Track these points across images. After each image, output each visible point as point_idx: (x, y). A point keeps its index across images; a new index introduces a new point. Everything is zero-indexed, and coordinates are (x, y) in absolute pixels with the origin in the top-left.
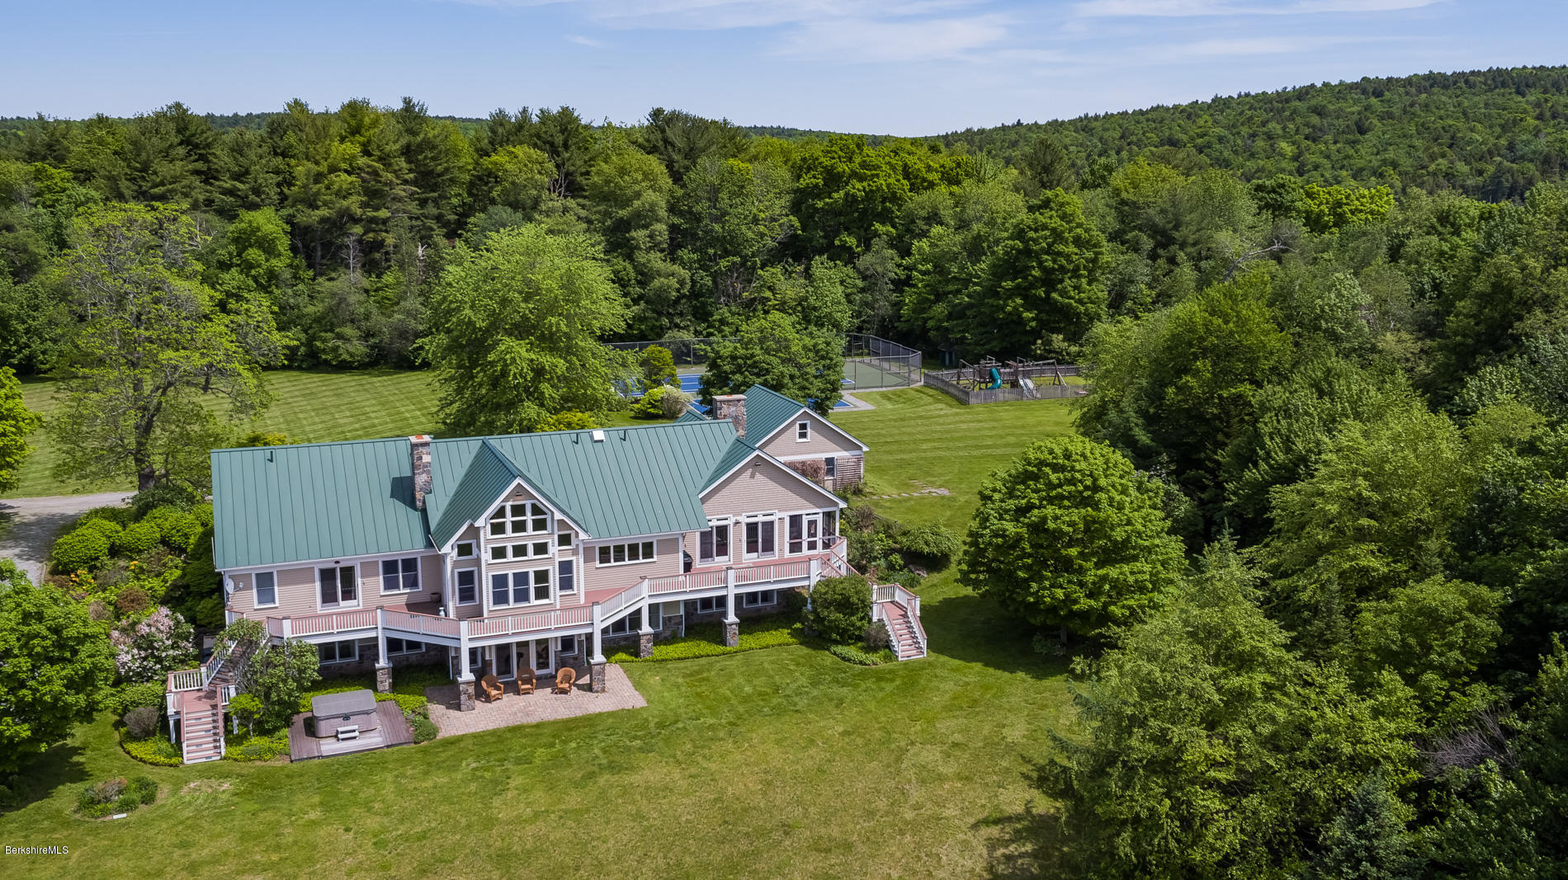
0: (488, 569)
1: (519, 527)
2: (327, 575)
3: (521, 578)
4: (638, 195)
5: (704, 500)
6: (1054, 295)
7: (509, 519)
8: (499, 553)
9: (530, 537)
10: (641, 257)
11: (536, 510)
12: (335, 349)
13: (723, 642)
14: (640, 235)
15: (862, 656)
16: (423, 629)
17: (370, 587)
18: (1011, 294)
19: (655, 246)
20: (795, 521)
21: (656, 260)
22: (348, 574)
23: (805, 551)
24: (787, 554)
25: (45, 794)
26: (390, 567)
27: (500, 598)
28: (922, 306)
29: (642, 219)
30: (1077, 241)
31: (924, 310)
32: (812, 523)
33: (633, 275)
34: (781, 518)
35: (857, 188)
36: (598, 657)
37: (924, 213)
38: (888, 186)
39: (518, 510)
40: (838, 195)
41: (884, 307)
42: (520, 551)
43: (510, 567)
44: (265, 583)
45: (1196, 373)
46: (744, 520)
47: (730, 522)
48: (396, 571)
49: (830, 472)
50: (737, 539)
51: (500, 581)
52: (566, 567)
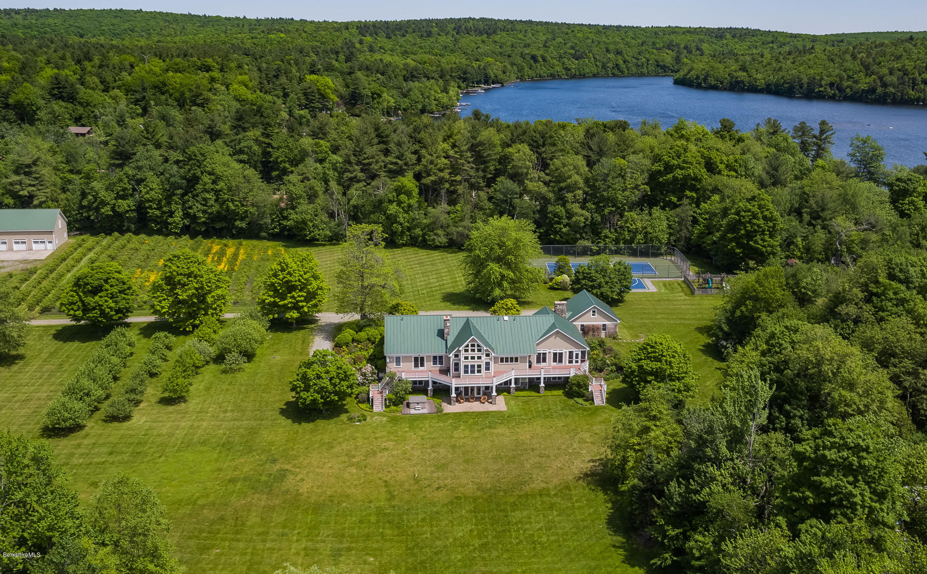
0: (463, 363)
1: (473, 350)
2: (416, 359)
3: (473, 366)
4: (570, 177)
5: (538, 345)
6: (751, 243)
7: (470, 348)
8: (466, 358)
9: (476, 354)
10: (569, 206)
11: (478, 346)
12: (434, 240)
13: (539, 392)
14: (569, 196)
15: (583, 402)
16: (443, 379)
17: (429, 365)
18: (731, 240)
19: (577, 201)
20: (571, 353)
21: (576, 208)
22: (422, 359)
23: (574, 363)
24: (567, 364)
25: (338, 416)
26: (435, 358)
27: (466, 372)
28: (701, 235)
29: (571, 188)
30: (765, 218)
31: (703, 238)
32: (577, 355)
33: (564, 214)
34: (565, 352)
35: (679, 173)
36: (494, 393)
37: (710, 188)
38: (694, 173)
39: (473, 345)
40: (670, 176)
41: (684, 233)
42: (473, 358)
43: (470, 362)
44: (398, 360)
45: (746, 306)
46: (552, 351)
47: (547, 352)
48: (437, 359)
49: (604, 329)
50: (550, 358)
51: (466, 367)
52: (488, 364)
